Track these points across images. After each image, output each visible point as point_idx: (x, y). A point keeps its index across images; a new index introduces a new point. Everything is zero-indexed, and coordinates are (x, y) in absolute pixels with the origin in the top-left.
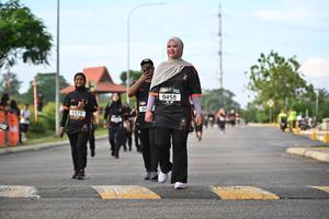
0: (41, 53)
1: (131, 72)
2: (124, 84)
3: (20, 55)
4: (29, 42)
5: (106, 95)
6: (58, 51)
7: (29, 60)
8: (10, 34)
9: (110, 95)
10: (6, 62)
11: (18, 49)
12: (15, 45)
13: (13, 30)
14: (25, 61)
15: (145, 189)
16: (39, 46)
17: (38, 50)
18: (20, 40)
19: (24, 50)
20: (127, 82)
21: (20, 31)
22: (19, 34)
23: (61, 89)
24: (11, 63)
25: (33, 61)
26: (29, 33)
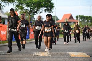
0: (50, 9)
1: (80, 16)
2: (77, 20)
3: (44, 10)
4: (46, 6)
5: (71, 23)
6: (56, 8)
7: (47, 11)
8: (41, 3)
9: (72, 23)
10: (39, 12)
11: (43, 8)
12: (42, 6)
13: (42, 1)
14: (45, 12)
15: (85, 54)
16: (50, 7)
17: (49, 8)
18: (43, 5)
19: (45, 8)
20: (78, 19)
21: (44, 2)
22: (43, 3)
23: (56, 21)
24: (41, 12)
25: (48, 12)
26: (46, 3)
